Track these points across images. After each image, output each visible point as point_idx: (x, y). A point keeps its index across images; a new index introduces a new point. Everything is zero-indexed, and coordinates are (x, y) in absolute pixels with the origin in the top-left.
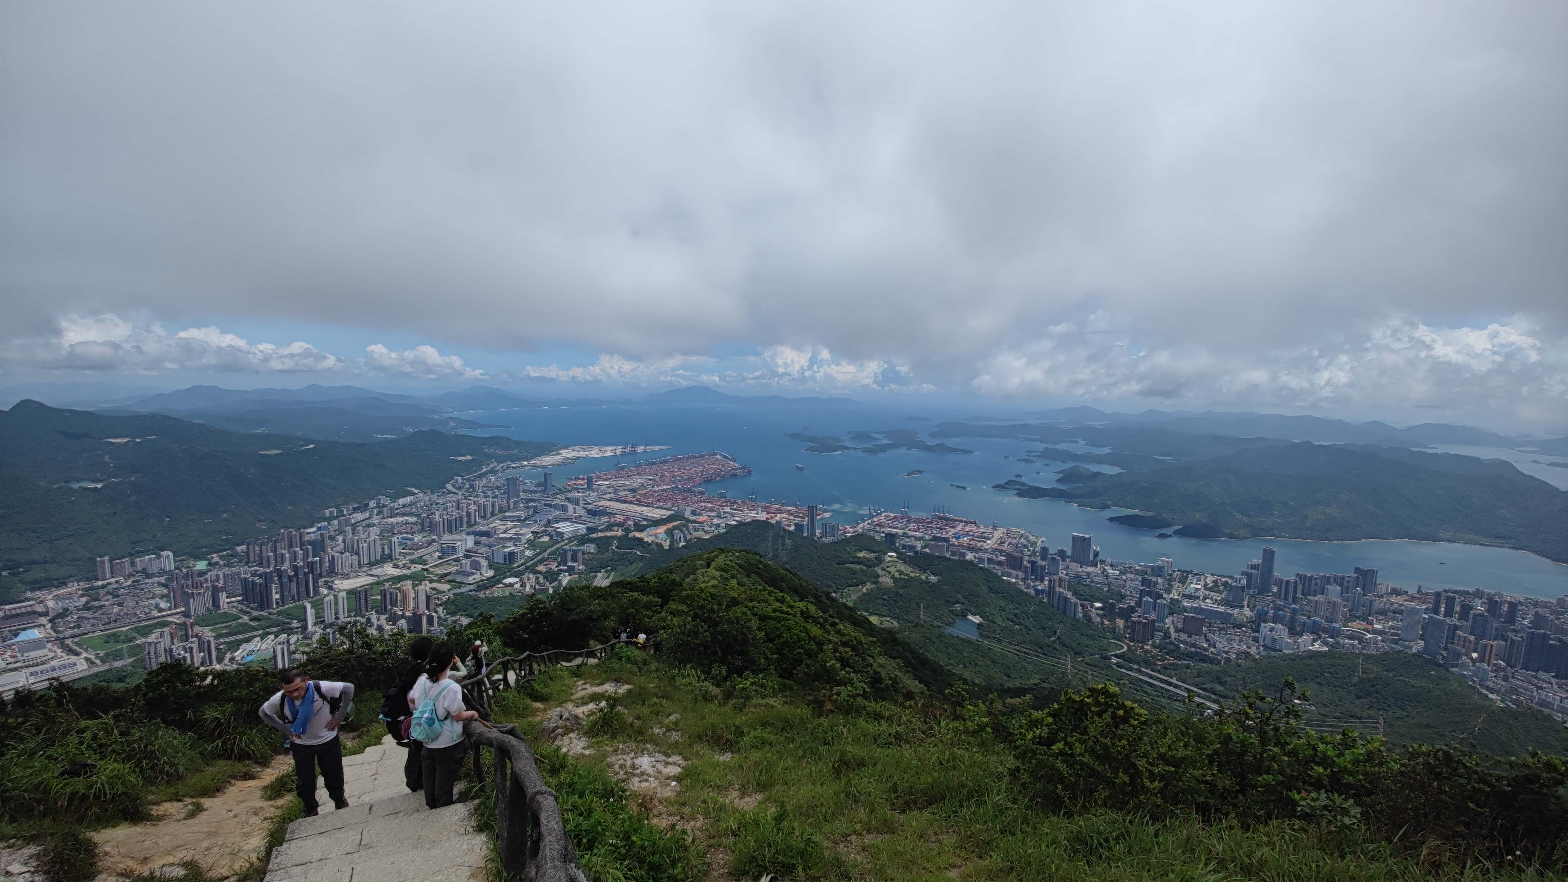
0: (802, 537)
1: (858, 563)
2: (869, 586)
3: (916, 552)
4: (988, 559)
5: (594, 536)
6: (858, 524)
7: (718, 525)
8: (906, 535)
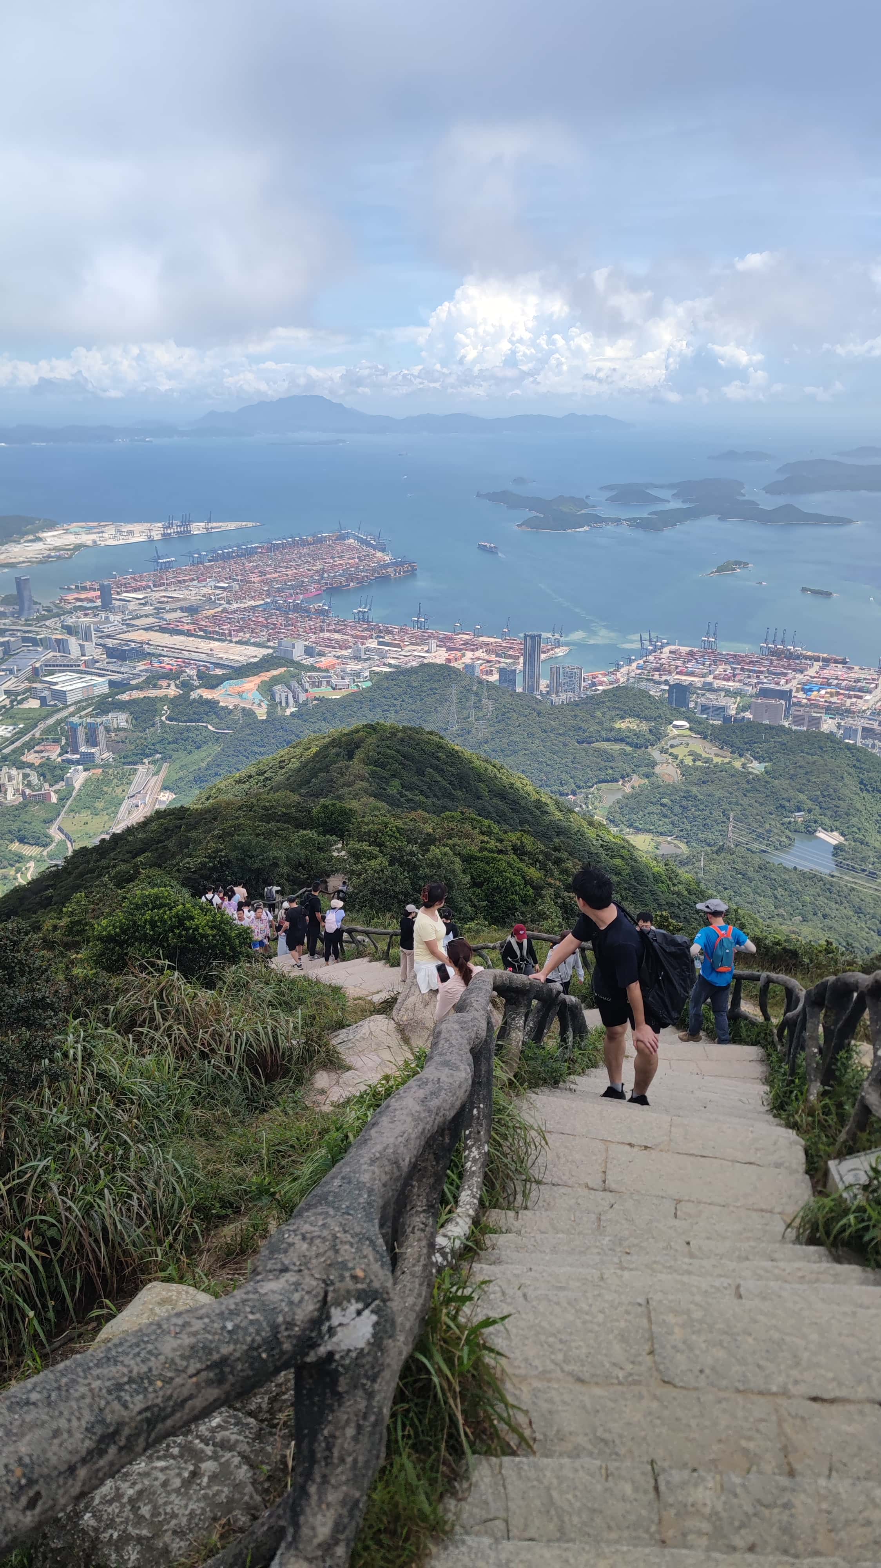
0: (514, 694)
1: (616, 740)
2: (637, 781)
3: (727, 719)
4: (864, 729)
5: (125, 697)
6: (619, 667)
7: (357, 674)
8: (709, 688)
